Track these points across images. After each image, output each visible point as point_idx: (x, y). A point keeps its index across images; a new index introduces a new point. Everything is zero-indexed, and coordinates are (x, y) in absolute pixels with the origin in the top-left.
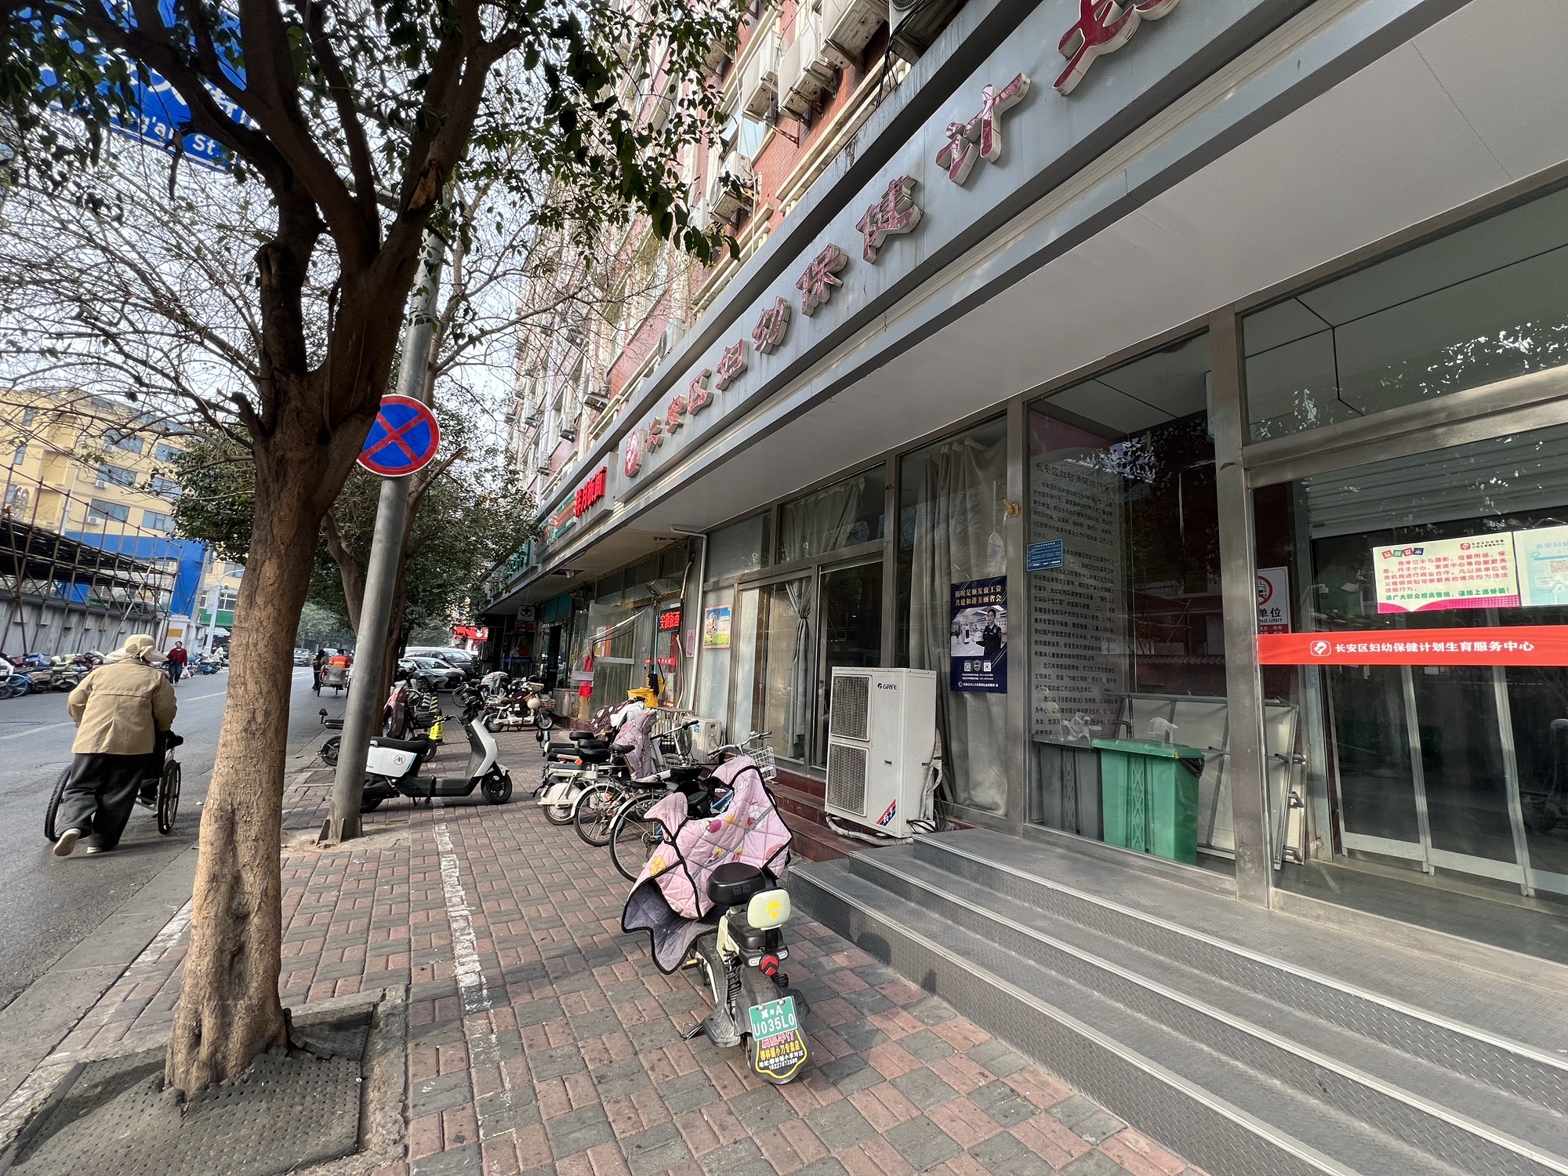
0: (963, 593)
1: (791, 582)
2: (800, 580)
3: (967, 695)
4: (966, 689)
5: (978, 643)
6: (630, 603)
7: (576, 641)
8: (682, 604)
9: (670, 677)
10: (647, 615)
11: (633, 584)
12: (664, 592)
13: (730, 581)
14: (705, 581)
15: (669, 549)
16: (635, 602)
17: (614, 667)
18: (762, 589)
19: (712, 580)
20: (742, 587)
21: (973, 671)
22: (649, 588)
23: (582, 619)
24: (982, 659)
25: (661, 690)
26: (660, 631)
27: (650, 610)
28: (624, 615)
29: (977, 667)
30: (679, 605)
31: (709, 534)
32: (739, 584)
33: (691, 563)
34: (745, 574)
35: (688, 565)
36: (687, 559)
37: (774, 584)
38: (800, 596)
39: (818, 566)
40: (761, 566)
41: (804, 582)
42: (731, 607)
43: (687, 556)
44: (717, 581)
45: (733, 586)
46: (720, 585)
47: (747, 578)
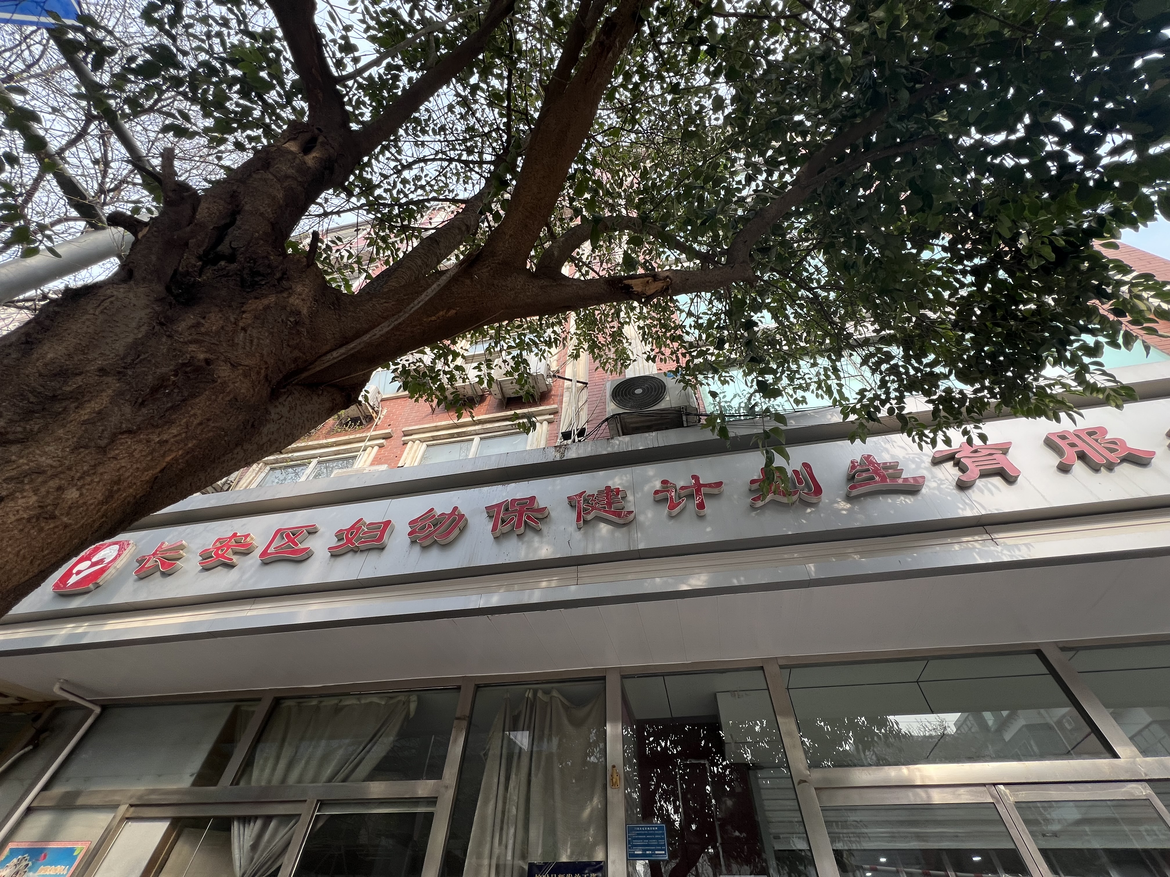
1: (245, 820)
2: (268, 819)
13: (117, 798)
14: (46, 787)
18: (175, 822)
19: (58, 790)
20: (132, 812)
31: (106, 707)
32: (131, 806)
33: (31, 747)
34: (153, 791)
35: (22, 752)
36: (24, 741)
37: (209, 818)
38: (254, 847)
39: (318, 801)
40: (194, 784)
41: (272, 825)
42: (85, 847)
43: (32, 732)
44: (76, 794)
45: (113, 807)
46: (80, 801)
47: (154, 798)
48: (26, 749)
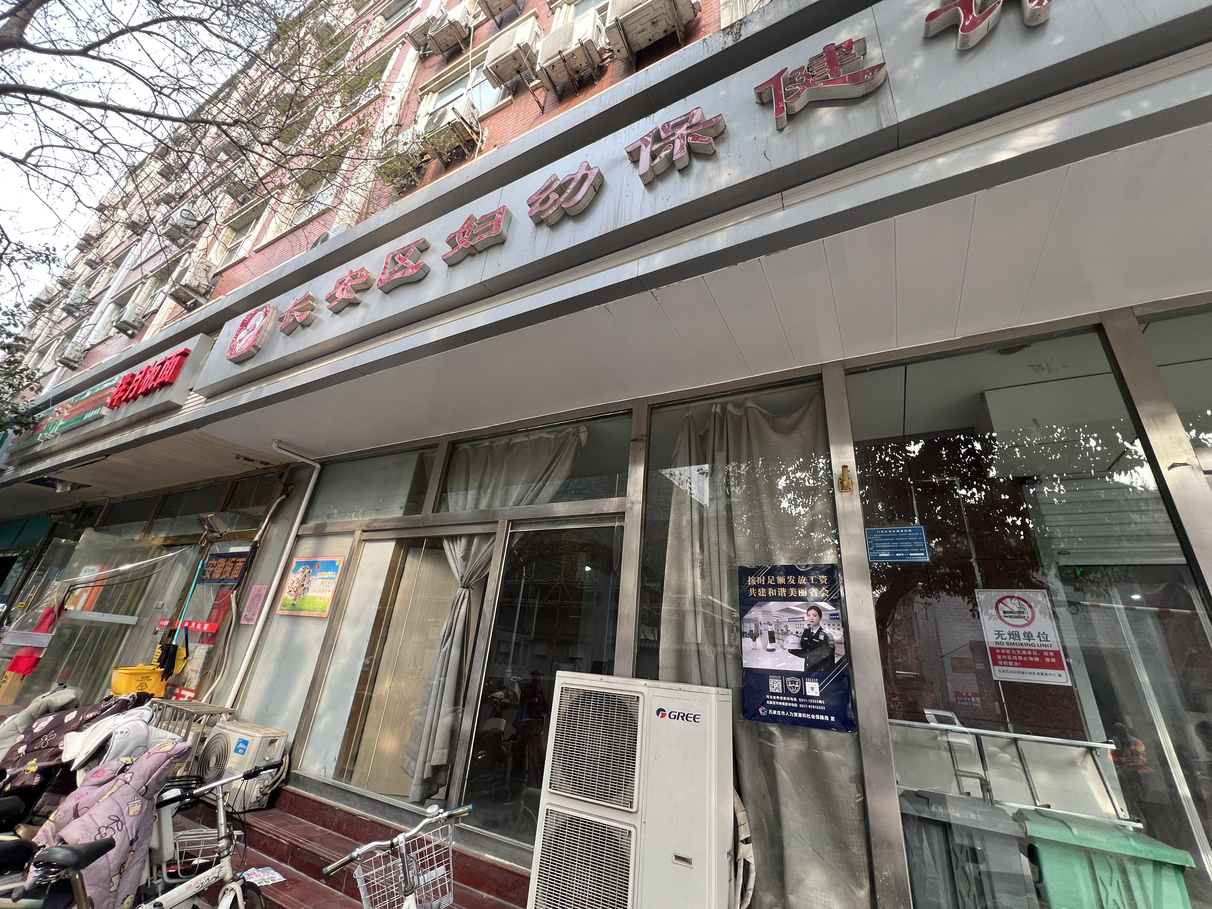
0: (761, 580)
1: (453, 538)
2: (471, 537)
3: (774, 729)
4: (774, 719)
5: (793, 652)
6: (158, 539)
7: (36, 582)
8: (255, 548)
9: (200, 652)
10: (182, 558)
11: (173, 515)
12: (224, 529)
13: (352, 527)
14: (304, 521)
15: (249, 478)
16: (166, 539)
17: (93, 627)
18: (399, 542)
19: (312, 524)
20: (366, 536)
21: (786, 692)
22: (202, 522)
23: (60, 553)
24: (802, 676)
25: (177, 670)
26: (200, 581)
27: (191, 553)
28: (145, 553)
29: (794, 687)
30: (247, 549)
31: (325, 464)
32: (364, 531)
33: (284, 496)
34: (375, 520)
35: (279, 500)
36: (279, 492)
37: (423, 538)
38: (465, 558)
39: (509, 521)
40: (405, 514)
41: (476, 540)
42: (342, 560)
43: (281, 487)
44: (324, 525)
45: (352, 533)
46: (328, 530)
47: (377, 525)
48: (282, 498)
